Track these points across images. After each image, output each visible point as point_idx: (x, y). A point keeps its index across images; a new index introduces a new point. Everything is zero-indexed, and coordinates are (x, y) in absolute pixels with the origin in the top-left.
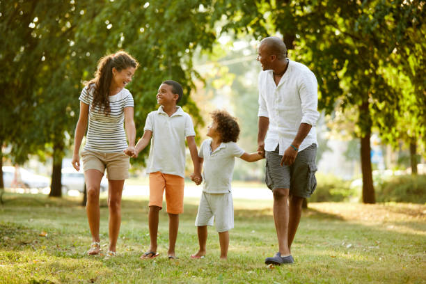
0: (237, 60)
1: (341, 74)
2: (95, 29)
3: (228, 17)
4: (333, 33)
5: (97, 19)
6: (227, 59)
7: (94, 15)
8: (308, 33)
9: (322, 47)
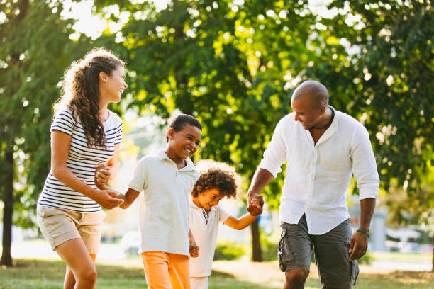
0: (141, 135)
1: (232, 147)
2: (12, 106)
3: (133, 96)
4: (225, 112)
5: (15, 97)
6: (132, 133)
7: (12, 93)
8: (204, 111)
9: (216, 123)
